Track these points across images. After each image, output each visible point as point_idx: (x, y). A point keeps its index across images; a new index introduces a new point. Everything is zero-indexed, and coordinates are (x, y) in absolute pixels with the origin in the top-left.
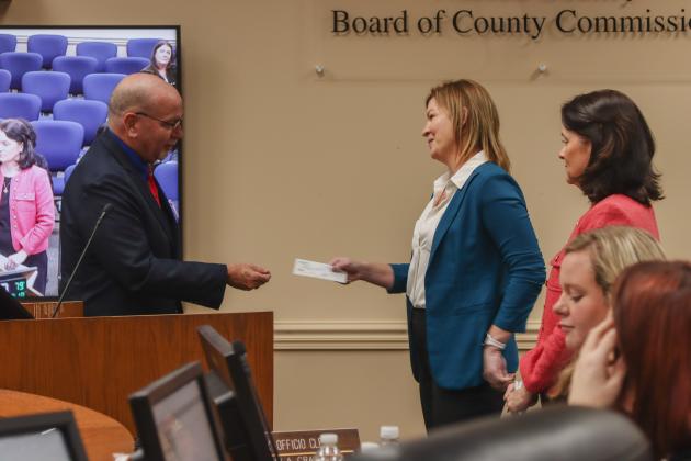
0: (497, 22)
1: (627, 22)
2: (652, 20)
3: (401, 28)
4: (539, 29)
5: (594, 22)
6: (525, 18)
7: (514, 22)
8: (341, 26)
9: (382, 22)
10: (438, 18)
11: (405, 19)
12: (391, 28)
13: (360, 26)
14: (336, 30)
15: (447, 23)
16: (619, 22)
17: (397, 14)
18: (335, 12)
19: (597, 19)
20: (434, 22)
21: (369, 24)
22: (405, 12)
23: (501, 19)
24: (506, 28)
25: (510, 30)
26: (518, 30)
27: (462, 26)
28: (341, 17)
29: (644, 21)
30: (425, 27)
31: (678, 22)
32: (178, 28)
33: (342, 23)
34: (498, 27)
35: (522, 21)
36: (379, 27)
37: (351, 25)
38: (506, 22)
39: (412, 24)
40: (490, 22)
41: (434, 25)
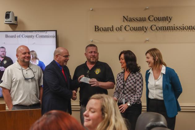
0: (136, 28)
1: (169, 28)
2: (175, 27)
3: (112, 30)
4: (146, 30)
5: (160, 28)
6: (143, 27)
7: (140, 28)
8: (97, 30)
9: (107, 28)
10: (121, 27)
11: (113, 28)
12: (109, 30)
13: (102, 30)
14: (95, 31)
15: (123, 28)
16: (167, 28)
17: (110, 26)
18: (95, 26)
19: (161, 27)
20: (120, 28)
21: (104, 29)
22: (113, 26)
24: (138, 29)
25: (139, 30)
26: (141, 30)
27: (127, 29)
28: (97, 27)
29: (173, 27)
30: (118, 30)
31: (182, 27)
32: (56, 31)
33: (97, 29)
34: (136, 29)
35: (142, 28)
36: (106, 30)
37: (99, 29)
38: (138, 28)
39: (114, 28)
40: (134, 28)
41: (120, 29)
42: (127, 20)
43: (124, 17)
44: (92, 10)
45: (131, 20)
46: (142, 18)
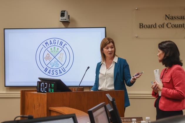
0: (177, 25)
3: (155, 27)
6: (183, 24)
8: (141, 27)
9: (151, 26)
10: (163, 25)
11: (156, 25)
12: (153, 27)
13: (146, 27)
14: (140, 27)
15: (165, 26)
17: (154, 24)
21: (148, 26)
22: (156, 23)
23: (178, 25)
24: (179, 27)
25: (180, 27)
26: (181, 27)
27: (169, 26)
28: (141, 25)
30: (160, 27)
32: (105, 28)
33: (141, 26)
34: (177, 26)
35: (182, 25)
36: (150, 27)
37: (143, 26)
38: (179, 25)
39: (157, 26)
40: (175, 25)
41: (162, 26)
42: (169, 18)
43: (166, 15)
44: (137, 9)
45: (172, 18)
46: (182, 17)
